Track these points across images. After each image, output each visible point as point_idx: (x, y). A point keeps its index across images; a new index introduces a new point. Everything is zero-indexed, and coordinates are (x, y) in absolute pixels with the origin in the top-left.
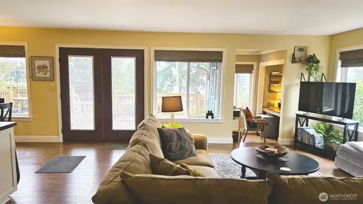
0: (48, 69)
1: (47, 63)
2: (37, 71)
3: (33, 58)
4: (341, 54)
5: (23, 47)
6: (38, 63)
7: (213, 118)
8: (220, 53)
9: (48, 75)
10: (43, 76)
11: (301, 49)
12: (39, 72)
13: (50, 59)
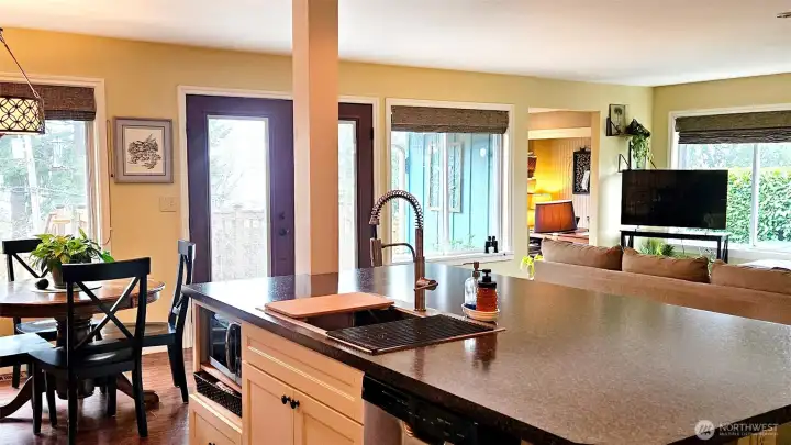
0: (160, 152)
1: (157, 135)
2: (129, 156)
3: (120, 123)
4: (679, 121)
5: (90, 91)
6: (133, 135)
7: (496, 251)
8: (504, 114)
9: (159, 168)
10: (146, 171)
11: (619, 111)
12: (135, 161)
13: (167, 125)
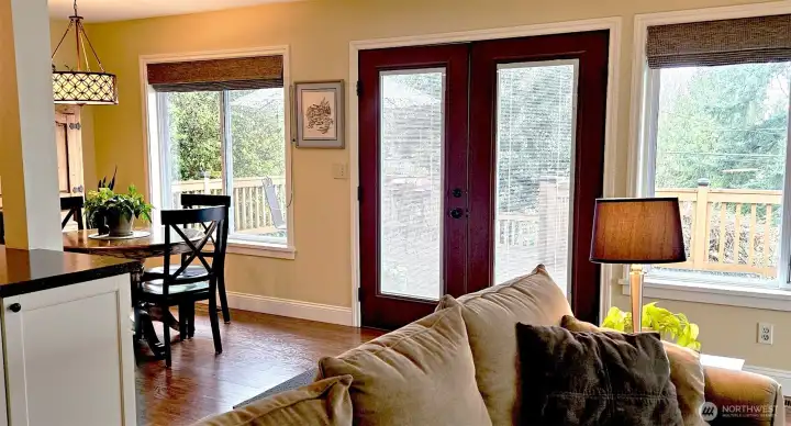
0: (332, 116)
1: (329, 98)
2: (307, 121)
3: (300, 87)
6: (310, 99)
9: (331, 134)
10: (321, 135)
12: (311, 126)
13: (338, 86)
